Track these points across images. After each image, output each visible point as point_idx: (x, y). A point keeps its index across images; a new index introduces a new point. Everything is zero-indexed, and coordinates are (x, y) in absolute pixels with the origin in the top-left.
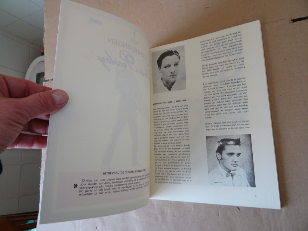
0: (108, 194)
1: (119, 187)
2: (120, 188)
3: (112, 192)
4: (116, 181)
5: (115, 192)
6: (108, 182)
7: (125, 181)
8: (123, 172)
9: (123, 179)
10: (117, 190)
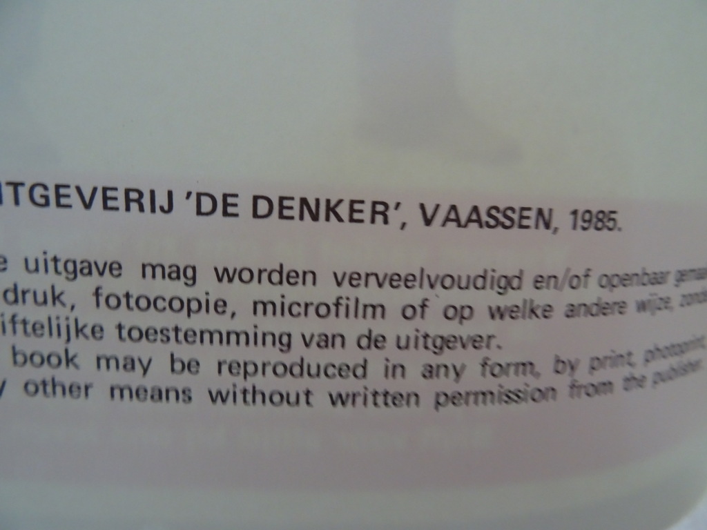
0: (58, 403)
1: (185, 352)
2: (190, 366)
3: (99, 393)
4: (131, 282)
5: (138, 393)
6: (41, 282)
7: (261, 306)
8: (226, 205)
9: (224, 275)
10: (160, 376)
